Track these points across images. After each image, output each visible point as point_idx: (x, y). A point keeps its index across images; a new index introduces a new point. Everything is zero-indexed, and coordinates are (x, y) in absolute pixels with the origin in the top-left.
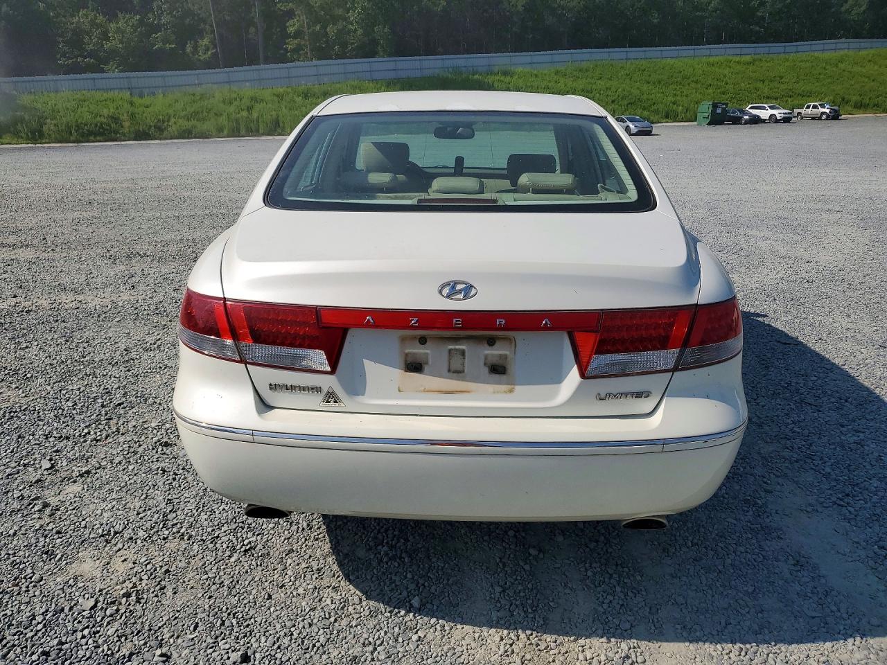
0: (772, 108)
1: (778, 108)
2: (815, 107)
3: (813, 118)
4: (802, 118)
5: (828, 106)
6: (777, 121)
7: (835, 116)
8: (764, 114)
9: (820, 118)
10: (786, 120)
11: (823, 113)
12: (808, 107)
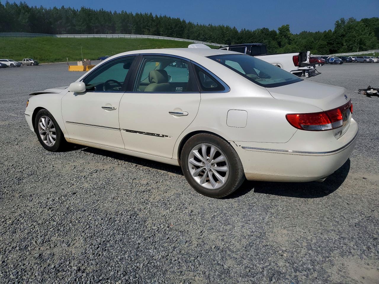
0: (10, 61)
1: (13, 61)
2: (27, 60)
3: (28, 65)
4: (23, 65)
5: (32, 60)
6: (14, 66)
7: (36, 64)
8: (8, 63)
9: (31, 65)
10: (18, 66)
11: (32, 63)
12: (24, 60)
